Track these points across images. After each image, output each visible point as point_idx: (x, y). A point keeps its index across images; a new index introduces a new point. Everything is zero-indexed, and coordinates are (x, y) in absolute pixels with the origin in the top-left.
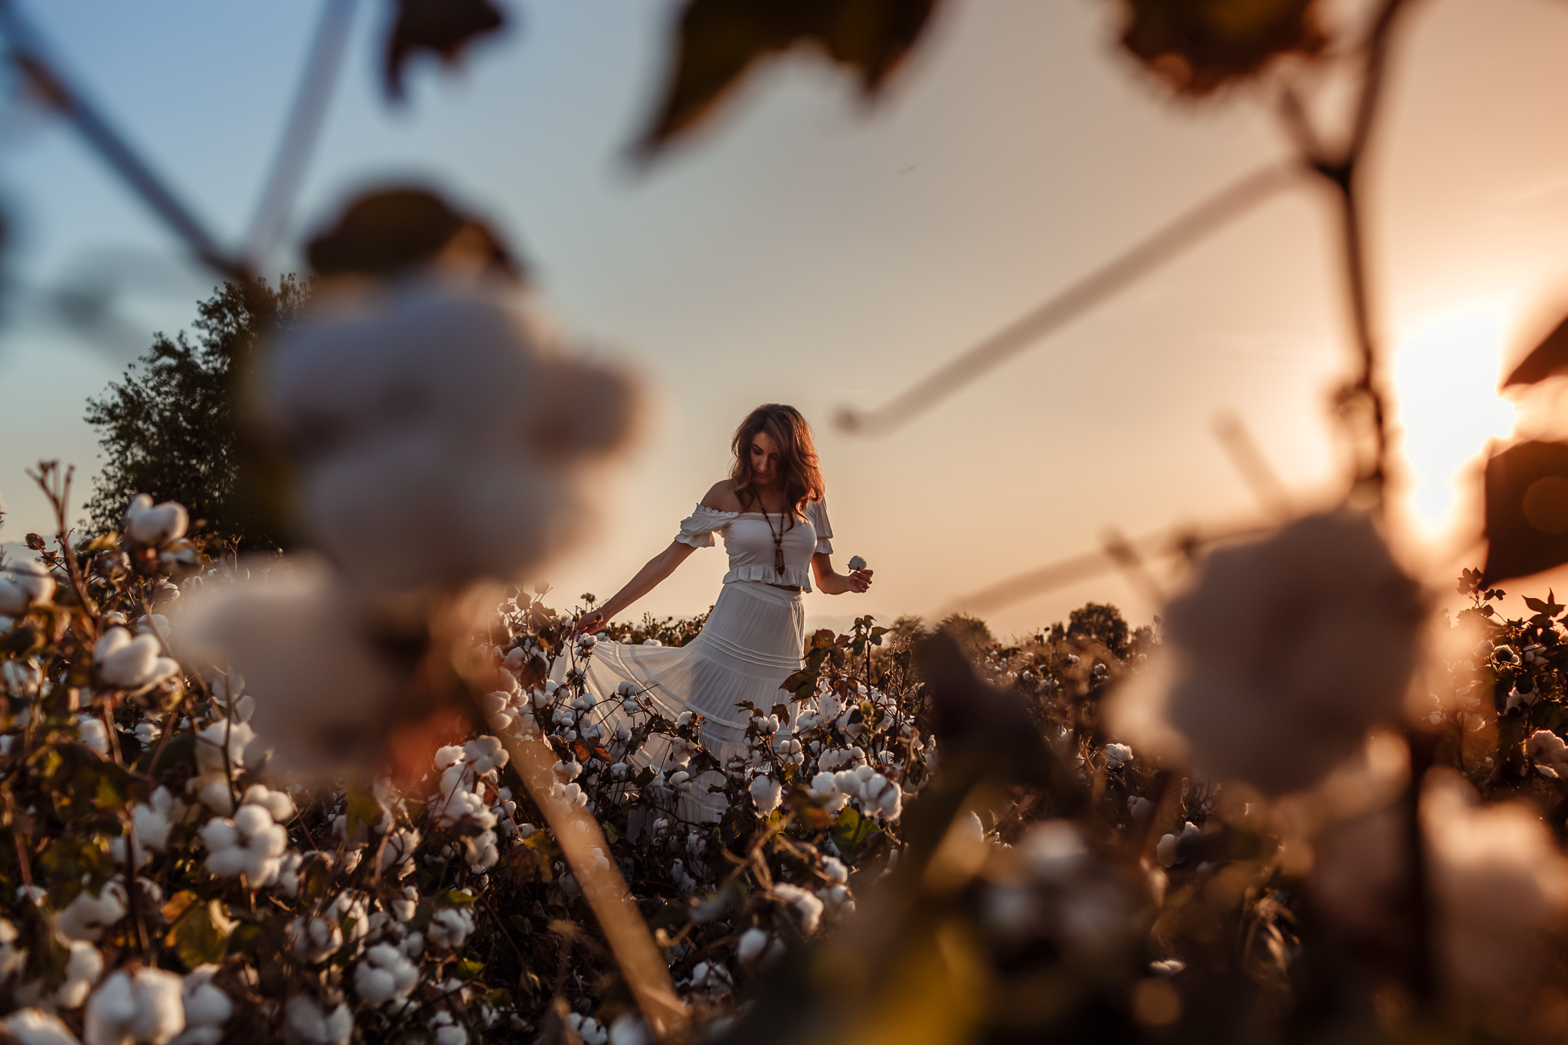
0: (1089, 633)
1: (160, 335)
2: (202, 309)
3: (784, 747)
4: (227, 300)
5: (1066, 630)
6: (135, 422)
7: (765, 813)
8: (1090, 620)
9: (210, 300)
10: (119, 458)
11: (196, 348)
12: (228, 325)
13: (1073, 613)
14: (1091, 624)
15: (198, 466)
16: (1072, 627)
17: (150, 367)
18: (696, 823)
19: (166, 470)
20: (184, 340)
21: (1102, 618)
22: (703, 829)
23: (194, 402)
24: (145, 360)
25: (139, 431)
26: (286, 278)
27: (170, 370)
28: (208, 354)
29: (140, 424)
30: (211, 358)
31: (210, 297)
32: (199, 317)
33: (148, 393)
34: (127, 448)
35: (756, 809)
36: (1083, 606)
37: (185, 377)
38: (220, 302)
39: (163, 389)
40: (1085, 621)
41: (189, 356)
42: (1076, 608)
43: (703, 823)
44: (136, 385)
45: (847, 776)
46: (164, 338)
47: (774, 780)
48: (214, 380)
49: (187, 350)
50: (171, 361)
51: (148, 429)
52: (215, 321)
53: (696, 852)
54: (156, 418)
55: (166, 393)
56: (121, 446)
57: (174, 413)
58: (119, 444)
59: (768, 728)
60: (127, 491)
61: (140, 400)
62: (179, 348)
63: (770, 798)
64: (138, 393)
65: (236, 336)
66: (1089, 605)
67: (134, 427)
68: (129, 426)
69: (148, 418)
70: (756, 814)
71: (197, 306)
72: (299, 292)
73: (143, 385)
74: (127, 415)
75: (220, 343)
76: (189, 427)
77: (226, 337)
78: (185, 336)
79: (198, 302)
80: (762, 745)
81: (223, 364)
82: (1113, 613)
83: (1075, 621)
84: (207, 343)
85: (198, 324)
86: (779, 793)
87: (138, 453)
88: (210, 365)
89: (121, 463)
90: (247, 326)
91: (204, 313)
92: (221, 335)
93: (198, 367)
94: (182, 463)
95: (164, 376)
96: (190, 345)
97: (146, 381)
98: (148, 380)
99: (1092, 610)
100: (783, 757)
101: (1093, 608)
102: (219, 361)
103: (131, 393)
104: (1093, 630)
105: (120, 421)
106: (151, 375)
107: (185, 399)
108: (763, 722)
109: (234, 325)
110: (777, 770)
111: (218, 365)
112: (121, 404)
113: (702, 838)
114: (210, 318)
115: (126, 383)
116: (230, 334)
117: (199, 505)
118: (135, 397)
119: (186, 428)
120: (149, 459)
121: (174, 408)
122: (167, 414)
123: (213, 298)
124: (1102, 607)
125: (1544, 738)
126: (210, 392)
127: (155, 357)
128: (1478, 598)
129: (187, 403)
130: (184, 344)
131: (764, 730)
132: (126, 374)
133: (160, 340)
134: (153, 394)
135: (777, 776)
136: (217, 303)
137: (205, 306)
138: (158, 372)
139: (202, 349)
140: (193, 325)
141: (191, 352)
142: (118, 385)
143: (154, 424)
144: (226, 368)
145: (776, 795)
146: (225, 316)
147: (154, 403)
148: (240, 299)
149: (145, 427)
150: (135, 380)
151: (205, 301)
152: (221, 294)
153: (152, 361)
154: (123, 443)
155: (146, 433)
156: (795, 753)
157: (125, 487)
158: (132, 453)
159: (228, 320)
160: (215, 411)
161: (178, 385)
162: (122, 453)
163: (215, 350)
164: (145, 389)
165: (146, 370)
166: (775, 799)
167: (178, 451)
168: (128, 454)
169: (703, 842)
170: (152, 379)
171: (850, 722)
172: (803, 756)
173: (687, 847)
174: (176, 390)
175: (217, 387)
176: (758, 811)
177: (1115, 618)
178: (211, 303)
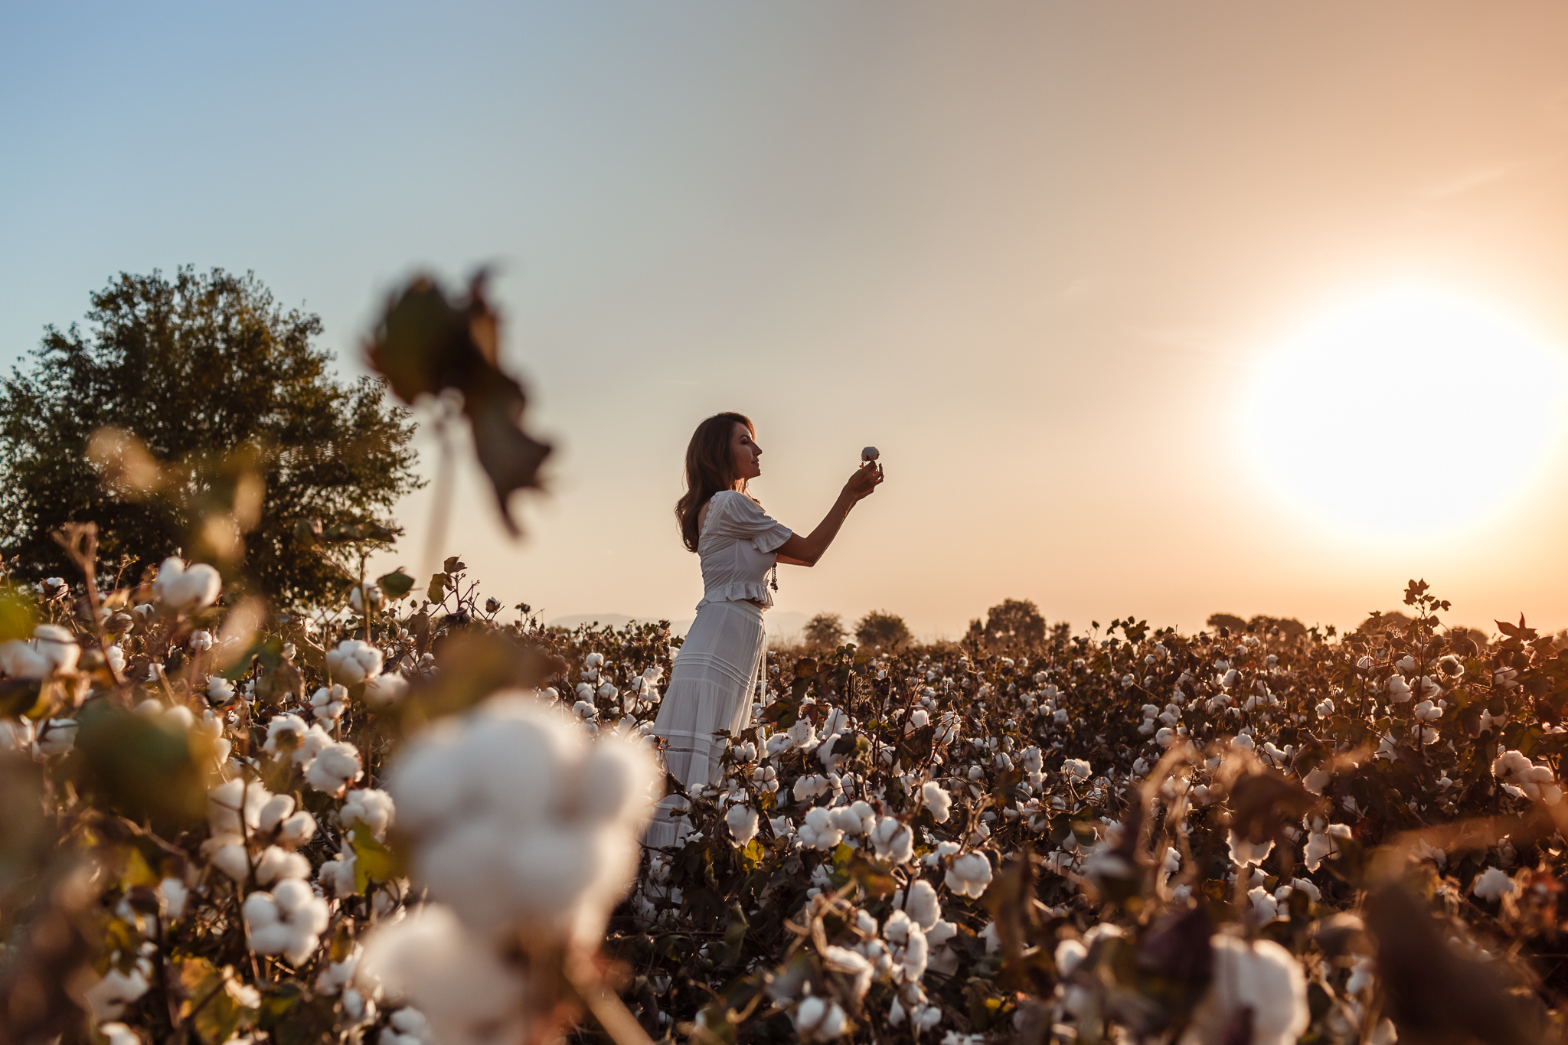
0: (1007, 630)
1: (51, 327)
2: (96, 300)
3: (758, 774)
4: (122, 290)
5: (984, 626)
6: (24, 417)
7: (742, 842)
8: (1009, 616)
9: (104, 291)
10: (7, 455)
11: (89, 341)
12: (124, 317)
13: (991, 609)
14: (1009, 620)
15: (91, 464)
16: (991, 623)
17: (40, 360)
18: (660, 848)
19: (57, 468)
20: (76, 332)
21: (1020, 614)
22: (667, 854)
23: (87, 396)
24: (33, 353)
25: (27, 428)
26: (184, 269)
27: (61, 364)
28: (102, 347)
29: (30, 420)
30: (105, 351)
31: (103, 287)
32: (93, 309)
33: (38, 387)
34: (17, 443)
35: (734, 839)
36: (1001, 602)
37: (78, 369)
38: (114, 293)
39: (54, 383)
40: (1003, 617)
41: (81, 349)
42: (994, 605)
43: (667, 848)
44: (25, 379)
45: (843, 812)
46: (55, 331)
47: (751, 809)
48: (109, 374)
49: (79, 343)
50: (63, 355)
51: (38, 425)
52: (109, 312)
53: (660, 879)
54: (46, 413)
55: (58, 387)
56: (9, 443)
57: (66, 408)
58: (6, 440)
59: (745, 757)
60: (15, 490)
61: (30, 394)
62: (71, 341)
63: (747, 826)
64: (27, 387)
65: (132, 328)
66: (1008, 601)
67: (23, 422)
68: (17, 422)
69: (38, 413)
70: (733, 844)
71: (90, 297)
72: (198, 284)
73: (32, 379)
74: (16, 410)
75: (115, 336)
76: (81, 423)
77: (122, 329)
78: (77, 328)
79: (91, 293)
80: (738, 773)
81: (118, 357)
82: (1030, 609)
83: (994, 618)
84: (100, 335)
85: (91, 316)
86: (756, 821)
87: (28, 450)
88: (104, 358)
89: (10, 460)
90: (144, 318)
91: (97, 305)
92: (116, 327)
93: (90, 361)
94: (74, 460)
95: (55, 370)
96: (83, 338)
97: (37, 375)
98: (39, 374)
99: (1010, 606)
100: (758, 784)
101: (1011, 604)
102: (114, 353)
103: (20, 388)
104: (1011, 627)
105: (9, 417)
106: (41, 369)
107: (79, 393)
108: (740, 751)
109: (130, 317)
110: (753, 798)
111: (113, 358)
112: (9, 399)
113: (667, 863)
114: (104, 310)
115: (14, 377)
116: (125, 326)
117: (92, 505)
118: (24, 393)
119: (78, 425)
120: (38, 456)
121: (66, 403)
122: (59, 409)
123: (107, 288)
124: (1020, 603)
125: (1513, 758)
126: (103, 387)
127: (44, 351)
128: (1423, 608)
129: (79, 398)
130: (76, 336)
131: (742, 758)
132: (14, 367)
133: (50, 333)
134: (44, 388)
135: (754, 805)
136: (111, 294)
137: (99, 297)
138: (48, 366)
139: (96, 342)
140: (86, 316)
141: (84, 345)
142: (5, 379)
143: (45, 420)
144: (121, 362)
145: (754, 824)
146: (119, 308)
147: (45, 397)
148: (136, 289)
149: (35, 422)
150: (23, 374)
151: (99, 291)
152: (116, 285)
153: (42, 355)
154: (10, 439)
155: (36, 430)
156: (770, 780)
157: (14, 486)
158: (21, 450)
159: (122, 312)
160: (110, 406)
161: (71, 380)
162: (10, 450)
163: (109, 342)
164: (35, 383)
165: (37, 363)
166: (752, 828)
167: (70, 448)
168: (17, 451)
169: (667, 868)
170: (42, 373)
171: (833, 752)
172: (777, 783)
173: (650, 873)
174: (69, 384)
175: (111, 381)
176: (734, 841)
177: (1033, 614)
178: (106, 294)
